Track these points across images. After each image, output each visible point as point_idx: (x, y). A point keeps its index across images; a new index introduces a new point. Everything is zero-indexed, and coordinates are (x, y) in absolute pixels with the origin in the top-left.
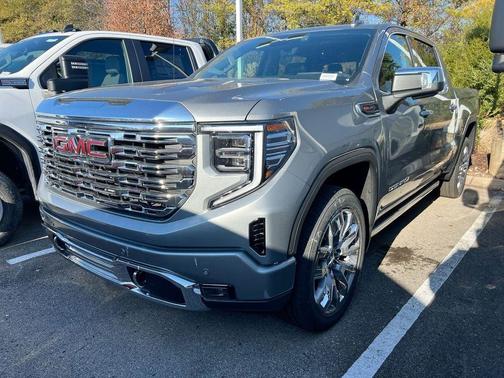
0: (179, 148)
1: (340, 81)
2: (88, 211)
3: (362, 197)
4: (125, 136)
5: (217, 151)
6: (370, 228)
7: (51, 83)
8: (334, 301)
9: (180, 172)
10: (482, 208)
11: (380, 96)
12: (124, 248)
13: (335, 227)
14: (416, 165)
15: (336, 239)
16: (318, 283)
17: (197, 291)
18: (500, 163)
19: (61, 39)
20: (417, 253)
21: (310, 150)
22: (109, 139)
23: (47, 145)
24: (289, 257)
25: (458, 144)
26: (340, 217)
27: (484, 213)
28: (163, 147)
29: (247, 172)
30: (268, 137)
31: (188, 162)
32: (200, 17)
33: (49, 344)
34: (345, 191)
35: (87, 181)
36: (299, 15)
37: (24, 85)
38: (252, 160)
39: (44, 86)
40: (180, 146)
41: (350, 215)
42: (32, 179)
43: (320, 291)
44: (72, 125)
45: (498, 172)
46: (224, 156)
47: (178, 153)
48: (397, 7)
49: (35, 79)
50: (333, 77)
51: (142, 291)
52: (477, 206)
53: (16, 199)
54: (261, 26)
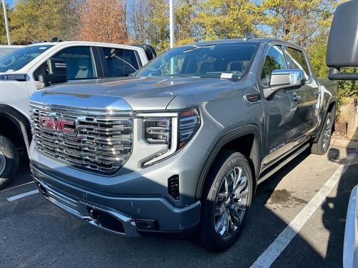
0: (122, 127)
1: (234, 79)
2: (62, 168)
3: (250, 157)
4: (87, 119)
5: (148, 129)
6: (257, 179)
7: (41, 77)
8: (230, 230)
9: (122, 143)
10: (341, 163)
11: (262, 89)
12: (85, 193)
13: (229, 178)
14: (294, 131)
15: (231, 187)
16: (218, 218)
17: (133, 223)
18: (355, 130)
19: (49, 47)
20: (292, 195)
21: (212, 127)
22: (76, 121)
23: (36, 122)
24: (196, 200)
25: (322, 118)
26: (233, 172)
27: (342, 166)
28: (111, 127)
29: (167, 143)
30: (181, 120)
31: (128, 136)
32: (147, 26)
33: (33, 259)
34: (237, 154)
35: (61, 147)
36: (214, 25)
37: (23, 78)
38: (170, 135)
39: (37, 79)
40: (122, 126)
41: (240, 171)
42: (27, 142)
43: (219, 224)
44: (53, 110)
45: (354, 136)
46: (152, 132)
47: (121, 131)
48: (283, 19)
49: (30, 75)
50: (230, 76)
51: (96, 223)
52: (337, 161)
53: (15, 155)
54: (189, 32)
